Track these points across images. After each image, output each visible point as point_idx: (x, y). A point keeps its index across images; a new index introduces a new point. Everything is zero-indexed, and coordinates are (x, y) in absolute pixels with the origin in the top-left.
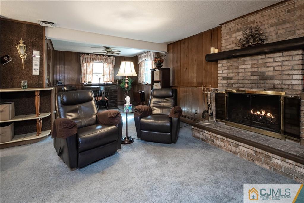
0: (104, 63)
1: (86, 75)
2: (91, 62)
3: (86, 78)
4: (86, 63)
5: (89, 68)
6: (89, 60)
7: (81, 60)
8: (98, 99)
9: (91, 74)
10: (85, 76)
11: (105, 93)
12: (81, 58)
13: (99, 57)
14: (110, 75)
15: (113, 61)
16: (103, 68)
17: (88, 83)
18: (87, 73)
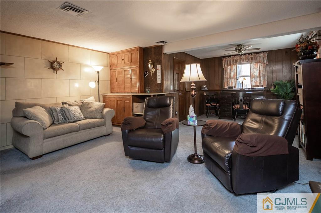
0: (250, 64)
1: (228, 79)
2: (233, 64)
3: (229, 83)
4: (228, 66)
5: (232, 71)
6: (231, 63)
7: (223, 64)
8: (235, 107)
9: (234, 78)
10: (228, 81)
11: (243, 100)
12: (223, 62)
13: (244, 57)
14: (260, 77)
15: (263, 58)
16: (250, 69)
17: (229, 88)
18: (230, 77)
